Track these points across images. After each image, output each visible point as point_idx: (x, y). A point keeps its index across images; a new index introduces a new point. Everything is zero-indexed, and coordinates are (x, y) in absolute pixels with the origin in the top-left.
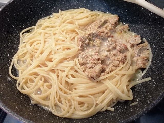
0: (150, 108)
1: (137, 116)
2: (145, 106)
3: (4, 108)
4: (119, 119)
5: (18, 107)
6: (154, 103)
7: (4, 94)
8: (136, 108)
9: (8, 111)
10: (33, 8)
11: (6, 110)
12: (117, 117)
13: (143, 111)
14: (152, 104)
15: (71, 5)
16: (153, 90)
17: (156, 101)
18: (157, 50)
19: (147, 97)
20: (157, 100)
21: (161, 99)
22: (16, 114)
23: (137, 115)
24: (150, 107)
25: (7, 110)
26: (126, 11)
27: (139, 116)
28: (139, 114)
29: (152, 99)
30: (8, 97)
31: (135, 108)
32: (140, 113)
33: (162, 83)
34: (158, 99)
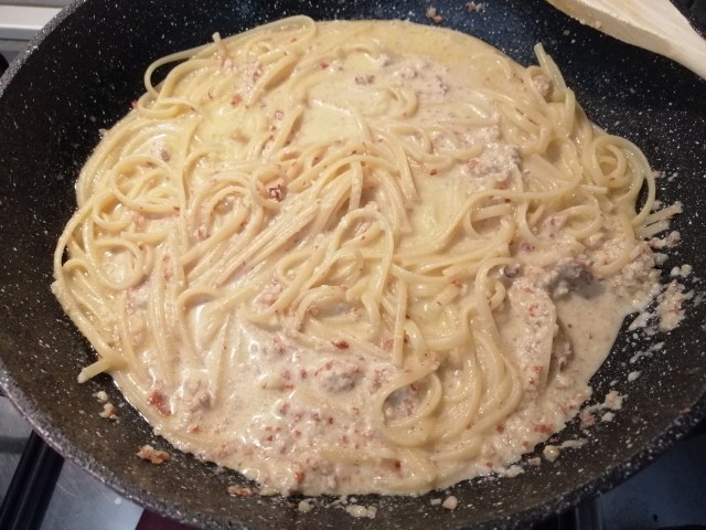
0: (627, 469)
1: (570, 498)
2: (611, 458)
3: (47, 434)
4: (500, 503)
5: (103, 433)
6: (646, 451)
7: (50, 378)
8: (575, 465)
9: (65, 445)
10: (177, 22)
11: (56, 444)
12: (495, 494)
13: (599, 480)
14: (638, 455)
15: (335, 10)
16: (656, 395)
17: (656, 443)
18: (694, 221)
19: (629, 422)
20: (661, 438)
21: (678, 436)
22: (93, 460)
23: (572, 493)
24: (629, 465)
25: (59, 441)
26: (573, 41)
27: (579, 500)
28: (578, 491)
29: (646, 430)
30: (68, 389)
31: (571, 464)
32: (583, 489)
33: (697, 369)
34: (668, 434)
